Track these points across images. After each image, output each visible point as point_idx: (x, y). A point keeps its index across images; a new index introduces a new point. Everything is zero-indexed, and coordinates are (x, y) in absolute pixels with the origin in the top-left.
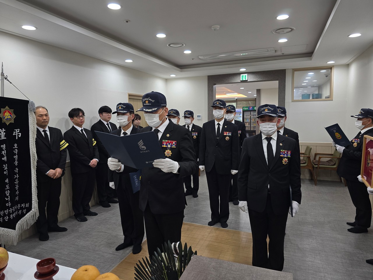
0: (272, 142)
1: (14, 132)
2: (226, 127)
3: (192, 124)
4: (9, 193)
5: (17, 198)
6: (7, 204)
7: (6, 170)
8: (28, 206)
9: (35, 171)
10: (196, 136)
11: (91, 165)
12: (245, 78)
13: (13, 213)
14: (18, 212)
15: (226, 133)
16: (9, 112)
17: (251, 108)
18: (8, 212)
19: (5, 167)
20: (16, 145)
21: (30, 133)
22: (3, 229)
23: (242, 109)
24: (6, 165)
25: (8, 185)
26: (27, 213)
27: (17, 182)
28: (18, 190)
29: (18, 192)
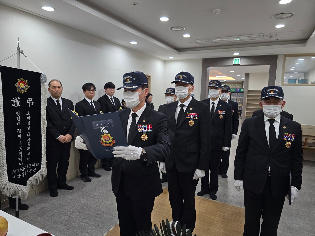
0: (275, 124)
1: (28, 101)
2: (220, 106)
4: (21, 154)
6: (20, 164)
7: (20, 133)
8: (38, 166)
9: (45, 135)
13: (24, 172)
14: (29, 170)
16: (23, 82)
17: (238, 90)
18: (20, 170)
19: (19, 131)
20: (29, 112)
21: (41, 102)
22: (16, 185)
25: (22, 147)
26: (37, 171)
27: (29, 144)
28: (29, 152)
29: (30, 154)
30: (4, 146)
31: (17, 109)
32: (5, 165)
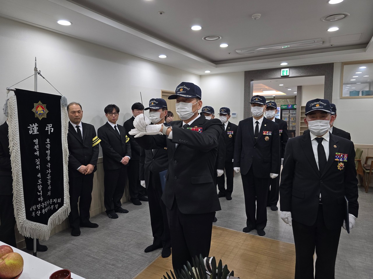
0: (323, 143)
1: (47, 127)
2: (265, 125)
3: (228, 122)
4: (41, 188)
5: (49, 193)
6: (39, 199)
7: (39, 164)
8: (60, 201)
10: (231, 134)
11: (122, 163)
12: (286, 72)
13: (45, 208)
14: (50, 207)
15: (266, 133)
16: (41, 107)
17: (291, 106)
18: (40, 206)
19: (38, 162)
20: (48, 140)
21: (62, 129)
22: (35, 223)
23: (280, 107)
24: (38, 160)
25: (41, 179)
26: (59, 208)
27: (49, 177)
28: (50, 185)
29: (50, 188)
30: (20, 178)
31: (35, 137)
32: (22, 201)
